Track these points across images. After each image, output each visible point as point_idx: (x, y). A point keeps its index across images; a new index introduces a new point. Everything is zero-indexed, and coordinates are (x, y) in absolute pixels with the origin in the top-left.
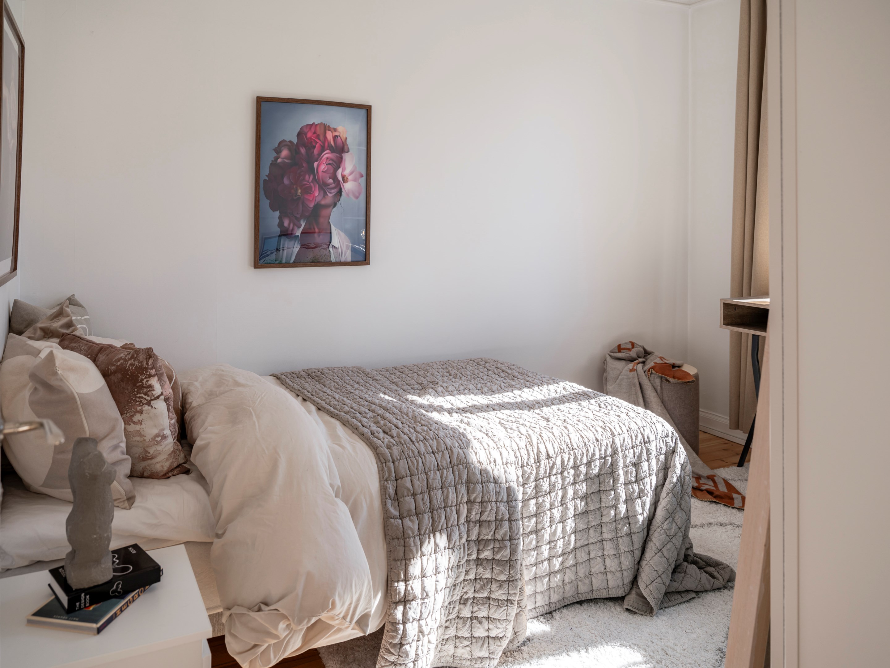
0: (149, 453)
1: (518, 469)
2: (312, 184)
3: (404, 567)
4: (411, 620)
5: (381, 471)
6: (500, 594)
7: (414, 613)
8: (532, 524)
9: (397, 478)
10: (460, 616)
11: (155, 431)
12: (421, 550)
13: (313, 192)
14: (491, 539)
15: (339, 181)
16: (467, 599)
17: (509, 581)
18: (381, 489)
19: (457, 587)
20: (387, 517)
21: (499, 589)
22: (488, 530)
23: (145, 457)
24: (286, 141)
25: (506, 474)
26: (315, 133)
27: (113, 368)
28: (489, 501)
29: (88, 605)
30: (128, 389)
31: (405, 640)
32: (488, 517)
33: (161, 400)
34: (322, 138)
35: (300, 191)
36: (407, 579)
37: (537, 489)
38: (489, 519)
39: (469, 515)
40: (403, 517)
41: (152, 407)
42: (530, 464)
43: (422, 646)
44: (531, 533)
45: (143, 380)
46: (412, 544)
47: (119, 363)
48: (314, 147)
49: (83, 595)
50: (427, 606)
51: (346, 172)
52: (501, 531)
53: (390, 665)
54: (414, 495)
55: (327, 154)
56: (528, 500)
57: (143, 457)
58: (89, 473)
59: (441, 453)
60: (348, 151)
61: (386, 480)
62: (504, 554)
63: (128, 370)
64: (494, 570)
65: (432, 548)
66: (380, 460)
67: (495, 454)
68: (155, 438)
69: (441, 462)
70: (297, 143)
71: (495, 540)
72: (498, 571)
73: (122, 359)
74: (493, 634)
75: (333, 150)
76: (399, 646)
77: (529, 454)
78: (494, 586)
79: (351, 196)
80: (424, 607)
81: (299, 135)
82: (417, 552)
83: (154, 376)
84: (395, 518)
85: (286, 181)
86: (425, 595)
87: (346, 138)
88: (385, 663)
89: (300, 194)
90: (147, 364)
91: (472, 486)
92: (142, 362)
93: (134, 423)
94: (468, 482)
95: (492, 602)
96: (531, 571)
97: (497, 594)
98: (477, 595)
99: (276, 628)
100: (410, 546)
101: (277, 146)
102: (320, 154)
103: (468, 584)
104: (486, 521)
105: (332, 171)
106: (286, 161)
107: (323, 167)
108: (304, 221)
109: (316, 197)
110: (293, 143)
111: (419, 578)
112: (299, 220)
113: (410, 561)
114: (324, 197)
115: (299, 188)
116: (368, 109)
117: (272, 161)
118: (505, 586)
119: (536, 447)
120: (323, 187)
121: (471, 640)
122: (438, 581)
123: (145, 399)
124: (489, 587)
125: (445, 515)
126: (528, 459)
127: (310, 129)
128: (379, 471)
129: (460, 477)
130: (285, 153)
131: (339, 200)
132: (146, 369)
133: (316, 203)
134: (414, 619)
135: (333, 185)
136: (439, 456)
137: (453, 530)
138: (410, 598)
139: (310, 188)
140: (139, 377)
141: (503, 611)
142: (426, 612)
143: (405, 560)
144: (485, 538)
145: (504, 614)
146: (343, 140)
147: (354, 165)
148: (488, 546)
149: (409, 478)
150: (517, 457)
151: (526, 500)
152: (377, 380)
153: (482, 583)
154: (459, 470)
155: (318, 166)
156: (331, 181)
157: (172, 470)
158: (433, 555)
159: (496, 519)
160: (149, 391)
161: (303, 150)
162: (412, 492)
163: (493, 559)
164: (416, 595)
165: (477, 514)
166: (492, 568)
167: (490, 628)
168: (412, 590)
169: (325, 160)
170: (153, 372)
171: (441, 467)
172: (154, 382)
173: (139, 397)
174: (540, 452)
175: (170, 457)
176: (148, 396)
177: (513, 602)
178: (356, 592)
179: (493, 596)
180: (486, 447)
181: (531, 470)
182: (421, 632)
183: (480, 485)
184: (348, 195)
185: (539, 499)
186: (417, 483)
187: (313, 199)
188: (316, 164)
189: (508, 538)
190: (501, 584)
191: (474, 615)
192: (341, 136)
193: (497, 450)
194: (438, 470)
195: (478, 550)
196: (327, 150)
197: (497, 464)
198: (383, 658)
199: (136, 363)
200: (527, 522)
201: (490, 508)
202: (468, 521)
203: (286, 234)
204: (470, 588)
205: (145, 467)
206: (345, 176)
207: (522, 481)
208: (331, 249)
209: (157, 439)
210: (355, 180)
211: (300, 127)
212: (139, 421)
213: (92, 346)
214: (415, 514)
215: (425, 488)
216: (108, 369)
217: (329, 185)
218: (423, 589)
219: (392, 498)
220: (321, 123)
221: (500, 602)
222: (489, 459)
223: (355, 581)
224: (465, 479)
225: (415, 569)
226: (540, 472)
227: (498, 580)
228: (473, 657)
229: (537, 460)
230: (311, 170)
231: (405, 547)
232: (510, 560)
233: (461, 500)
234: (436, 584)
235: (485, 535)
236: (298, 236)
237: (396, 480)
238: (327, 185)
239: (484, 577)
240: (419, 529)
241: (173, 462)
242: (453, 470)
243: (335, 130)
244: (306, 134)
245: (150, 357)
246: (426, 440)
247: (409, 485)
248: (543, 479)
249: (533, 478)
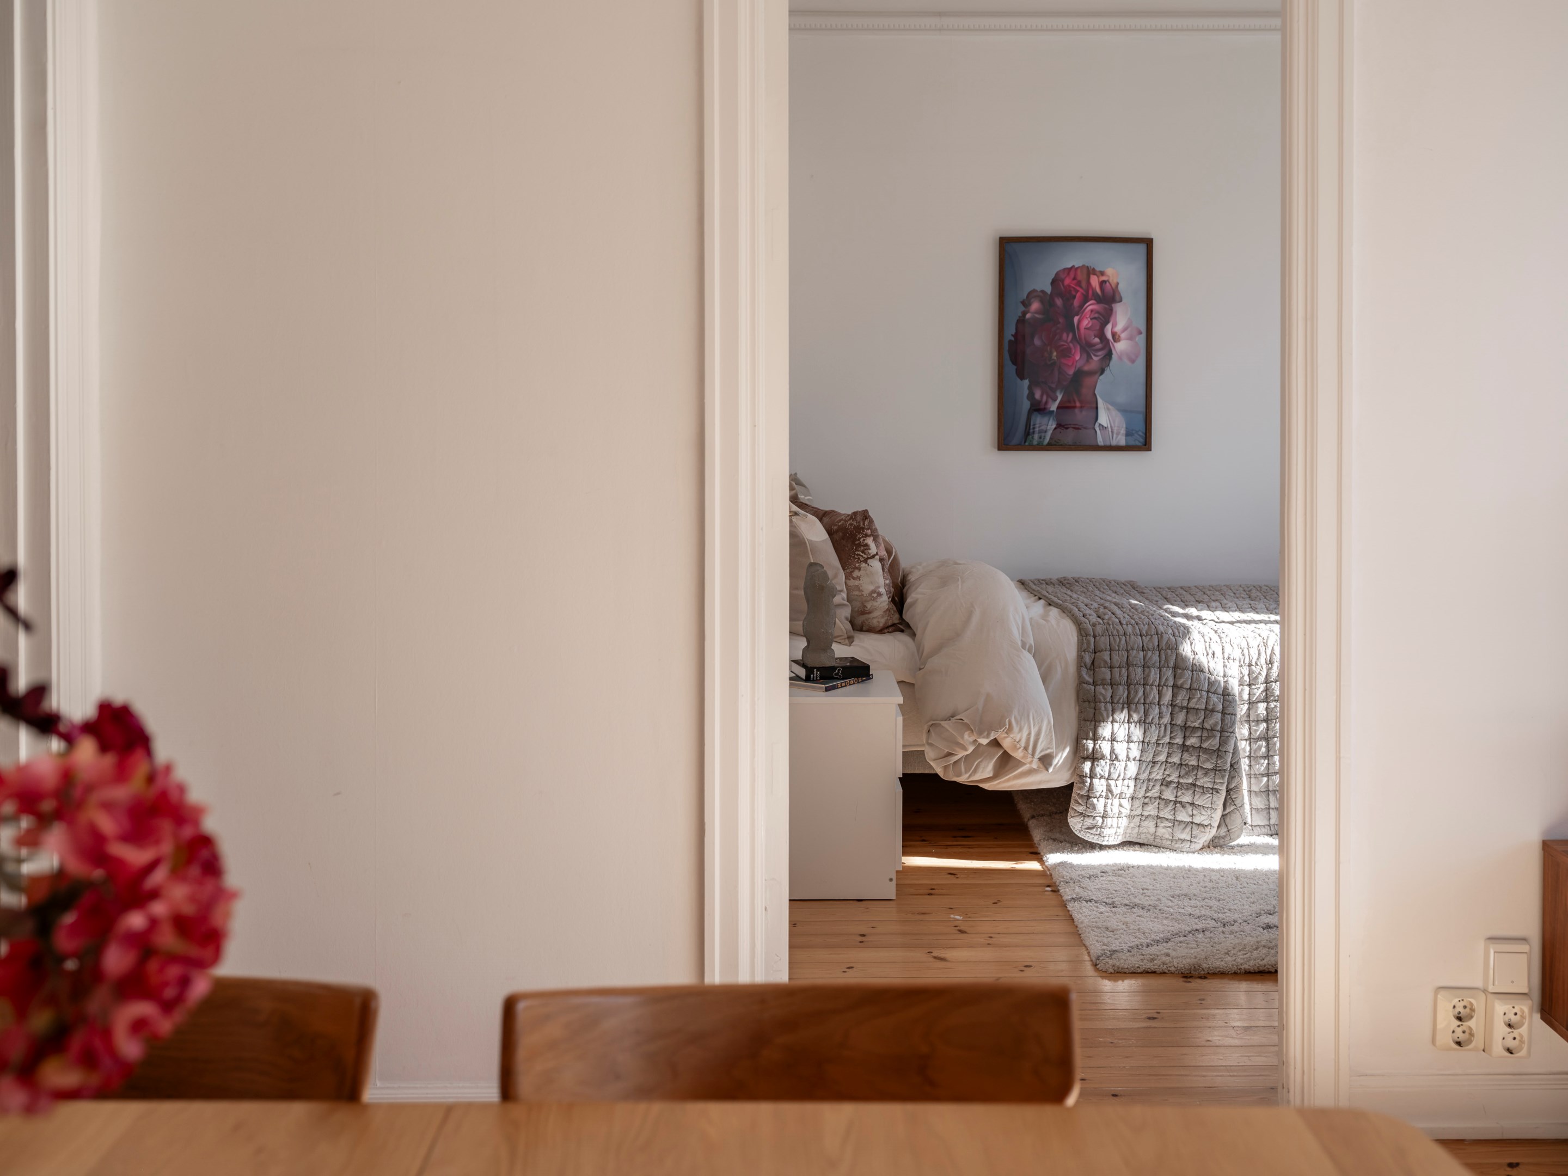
0: (867, 607)
1: (1244, 668)
2: (1071, 345)
3: (1093, 727)
4: (1099, 777)
5: (1080, 643)
6: (1205, 781)
7: (1102, 770)
8: (1261, 729)
9: (1096, 651)
10: (1162, 797)
11: (872, 588)
12: (1112, 715)
13: (1073, 355)
14: (1199, 727)
15: (1108, 341)
16: (1171, 782)
17: (1216, 770)
18: (1078, 658)
19: (1156, 764)
20: (1081, 681)
21: (1205, 776)
22: (1195, 717)
23: (864, 612)
24: (1037, 291)
25: (1225, 668)
26: (1074, 279)
27: (836, 527)
28: (1199, 690)
29: (818, 679)
30: (848, 547)
31: (1092, 793)
32: (1196, 704)
33: (877, 559)
34: (1084, 284)
35: (1055, 354)
36: (1096, 739)
37: (1268, 693)
38: (1197, 707)
39: (1175, 699)
40: (1097, 685)
41: (868, 565)
42: (1259, 664)
43: (1112, 805)
44: (1259, 739)
45: (860, 538)
46: (1103, 708)
47: (840, 524)
48: (1074, 297)
49: (815, 670)
50: (1116, 768)
51: (1118, 328)
52: (1210, 720)
53: (1079, 815)
54: (1111, 667)
55: (1091, 306)
56: (1256, 702)
57: (861, 611)
58: (818, 584)
59: (1148, 637)
60: (1121, 301)
61: (1084, 651)
62: (1213, 743)
63: (848, 529)
64: (1201, 758)
65: (1125, 717)
66: (1081, 634)
67: (1217, 648)
68: (871, 594)
69: (1147, 644)
70: (1051, 292)
71: (1203, 728)
72: (1204, 759)
73: (843, 520)
74: (1197, 820)
75: (1099, 300)
76: (1086, 798)
77: (1259, 654)
78: (1200, 773)
79: (1125, 360)
80: (1112, 768)
81: (1054, 282)
82: (1108, 717)
83: (869, 536)
84: (1087, 683)
85: (1037, 342)
86: (1114, 758)
87: (1118, 284)
88: (1074, 814)
89: (1055, 358)
90: (864, 524)
91: (1179, 671)
92: (859, 522)
93: (854, 578)
94: (1175, 667)
95: (1197, 789)
96: (1261, 781)
97: (1202, 781)
98: (1181, 781)
99: (963, 738)
100: (1100, 709)
101: (1025, 297)
102: (1081, 306)
103: (1171, 766)
104: (1194, 708)
105: (1098, 328)
106: (1037, 316)
107: (1086, 323)
108: (1061, 393)
109: (1077, 361)
110: (1047, 293)
111: (1108, 740)
112: (1054, 391)
113: (1100, 724)
114: (1088, 361)
115: (1053, 350)
116: (1148, 243)
117: (1019, 317)
118: (1211, 774)
119: (1270, 649)
120: (1087, 348)
121: (1174, 823)
122: (1130, 749)
123: (862, 556)
124: (1194, 773)
125: (1144, 691)
126: (1258, 659)
127: (1068, 274)
128: (1078, 643)
129: (1167, 661)
130: (1035, 306)
131: (1109, 365)
132: (863, 529)
133: (1077, 369)
134: (1102, 777)
135: (1100, 346)
136: (1146, 639)
137: (1151, 707)
138: (1098, 756)
139: (1069, 350)
140: (857, 536)
141: (1207, 798)
142: (1115, 773)
143: (1095, 721)
144: (1192, 725)
145: (1208, 801)
146: (1114, 286)
147: (1129, 319)
148: (1195, 733)
149: (1109, 653)
150: (1243, 655)
151: (1253, 703)
152: (1144, 593)
153: (1187, 769)
154: (1166, 655)
155: (1079, 322)
156: (1097, 340)
157: (888, 627)
158: (1126, 725)
159: (1206, 709)
160: (866, 550)
161: (1059, 302)
162: (1109, 665)
163: (1200, 747)
164: (1104, 754)
165: (1183, 700)
166: (1199, 756)
167: (1194, 814)
168: (1100, 748)
169: (1089, 313)
170: (869, 532)
171: (1146, 649)
172: (870, 541)
173: (858, 555)
174: (1274, 653)
175: (886, 614)
176: (865, 554)
177: (1219, 791)
178: (1034, 725)
179: (1198, 783)
180: (1208, 640)
181: (1261, 670)
182: (1109, 790)
183: (1190, 672)
184: (1120, 358)
185: (1270, 704)
186: (1115, 657)
187: (1073, 364)
188: (1076, 319)
189: (1219, 728)
190: (1207, 772)
191: (1179, 799)
192: (1111, 281)
193: (1220, 645)
194: (1143, 651)
195: (1184, 737)
196: (1091, 299)
197: (1216, 656)
198: (1073, 809)
199: (855, 523)
200: (1254, 726)
201: (1199, 696)
202: (1173, 705)
203: (1038, 408)
204: (1173, 771)
205: (864, 622)
206: (1116, 333)
207: (1248, 680)
208: (1097, 429)
209: (873, 595)
210: (1131, 338)
211: (1055, 272)
212: (858, 576)
213: (817, 511)
214: (1110, 683)
215: (1124, 663)
216: (831, 529)
217: (1094, 345)
218: (1112, 751)
219: (1088, 667)
220: (1083, 266)
221: (1205, 789)
222: (1207, 651)
223: (1033, 714)
224: (1172, 664)
225: (1105, 730)
226: (1271, 674)
227: (1204, 768)
228: (1174, 838)
229: (1270, 661)
230: (1070, 327)
231: (1095, 710)
232: (1218, 750)
233: (1165, 683)
234: (1128, 752)
235: (1192, 722)
236: (1053, 411)
237: (1095, 653)
238: (1091, 345)
239: (1190, 764)
240: (1111, 697)
241: (888, 619)
242: (1159, 653)
243: (1102, 273)
244: (1063, 281)
245: (866, 518)
246: (1137, 624)
247: (1107, 658)
248: (1275, 682)
249: (1262, 678)
